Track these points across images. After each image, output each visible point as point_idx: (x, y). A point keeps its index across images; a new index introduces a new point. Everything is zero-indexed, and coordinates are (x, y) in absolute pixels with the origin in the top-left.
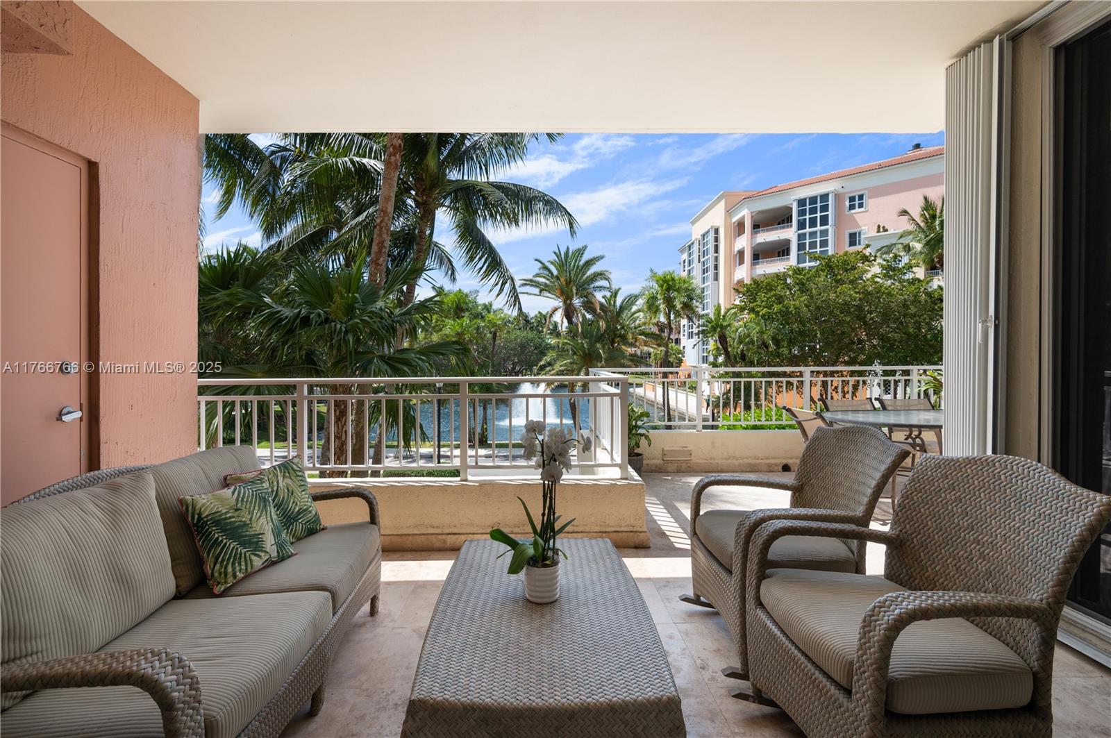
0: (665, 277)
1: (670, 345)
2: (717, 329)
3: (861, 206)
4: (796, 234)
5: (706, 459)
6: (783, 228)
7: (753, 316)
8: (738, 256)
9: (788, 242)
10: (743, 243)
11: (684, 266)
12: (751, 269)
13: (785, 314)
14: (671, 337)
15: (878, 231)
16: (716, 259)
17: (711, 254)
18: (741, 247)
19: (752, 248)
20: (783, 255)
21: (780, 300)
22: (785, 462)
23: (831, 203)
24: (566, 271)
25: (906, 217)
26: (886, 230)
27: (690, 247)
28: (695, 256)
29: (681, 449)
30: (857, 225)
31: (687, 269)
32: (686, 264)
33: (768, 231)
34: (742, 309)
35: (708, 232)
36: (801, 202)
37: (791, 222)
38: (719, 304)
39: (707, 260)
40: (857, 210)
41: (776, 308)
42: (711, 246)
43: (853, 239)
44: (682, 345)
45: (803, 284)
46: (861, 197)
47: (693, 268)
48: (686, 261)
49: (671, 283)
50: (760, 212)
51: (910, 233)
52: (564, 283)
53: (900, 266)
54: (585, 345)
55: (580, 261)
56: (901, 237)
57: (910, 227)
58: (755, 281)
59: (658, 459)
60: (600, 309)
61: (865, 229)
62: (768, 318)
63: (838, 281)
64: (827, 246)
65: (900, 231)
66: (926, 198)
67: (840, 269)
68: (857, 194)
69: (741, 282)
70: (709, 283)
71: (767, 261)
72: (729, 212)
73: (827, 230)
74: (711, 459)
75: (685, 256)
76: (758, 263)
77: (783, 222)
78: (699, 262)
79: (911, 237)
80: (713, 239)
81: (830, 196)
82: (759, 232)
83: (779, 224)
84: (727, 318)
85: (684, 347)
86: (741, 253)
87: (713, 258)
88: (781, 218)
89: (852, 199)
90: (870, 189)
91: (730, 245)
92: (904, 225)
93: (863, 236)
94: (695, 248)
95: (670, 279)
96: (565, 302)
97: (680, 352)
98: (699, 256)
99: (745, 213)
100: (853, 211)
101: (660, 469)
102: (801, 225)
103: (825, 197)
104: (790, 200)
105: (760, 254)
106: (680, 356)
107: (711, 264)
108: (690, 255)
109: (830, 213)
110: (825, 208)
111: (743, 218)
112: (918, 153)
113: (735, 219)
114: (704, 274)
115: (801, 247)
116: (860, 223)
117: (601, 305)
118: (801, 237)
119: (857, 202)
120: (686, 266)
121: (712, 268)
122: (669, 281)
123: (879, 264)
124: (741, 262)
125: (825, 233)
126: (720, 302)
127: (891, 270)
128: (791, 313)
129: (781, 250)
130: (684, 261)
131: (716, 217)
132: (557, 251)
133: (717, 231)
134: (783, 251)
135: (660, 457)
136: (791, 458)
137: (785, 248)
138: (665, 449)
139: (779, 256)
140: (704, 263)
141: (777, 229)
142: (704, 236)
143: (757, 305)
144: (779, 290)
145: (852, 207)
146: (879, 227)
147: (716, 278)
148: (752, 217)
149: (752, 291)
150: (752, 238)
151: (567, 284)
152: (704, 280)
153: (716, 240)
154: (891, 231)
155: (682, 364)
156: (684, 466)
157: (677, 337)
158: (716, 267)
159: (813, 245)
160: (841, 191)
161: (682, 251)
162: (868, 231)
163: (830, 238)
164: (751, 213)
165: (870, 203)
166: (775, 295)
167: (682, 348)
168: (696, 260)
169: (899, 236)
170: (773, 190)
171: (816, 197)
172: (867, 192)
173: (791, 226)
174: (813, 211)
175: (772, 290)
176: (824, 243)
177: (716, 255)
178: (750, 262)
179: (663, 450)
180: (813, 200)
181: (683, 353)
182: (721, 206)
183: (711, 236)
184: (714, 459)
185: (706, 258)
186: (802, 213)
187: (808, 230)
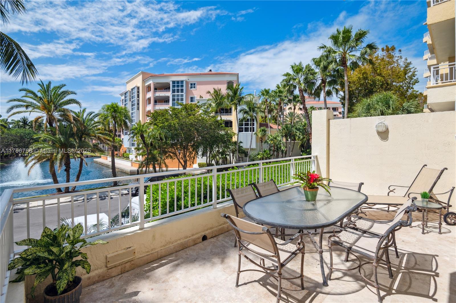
0: (112, 105)
1: (115, 138)
2: (140, 132)
3: (194, 87)
4: (172, 94)
5: (148, 252)
6: (166, 91)
7: (155, 126)
8: (148, 100)
9: (168, 97)
10: (150, 95)
11: (123, 102)
12: (154, 106)
13: (170, 126)
14: (117, 134)
15: (200, 98)
16: (138, 100)
17: (136, 98)
18: (149, 97)
19: (154, 98)
20: (167, 102)
21: (167, 120)
22: (203, 234)
23: (184, 84)
24: (48, 96)
25: (209, 94)
26: (202, 98)
27: (125, 93)
28: (128, 98)
29: (125, 251)
30: (193, 94)
31: (124, 103)
32: (124, 101)
33: (160, 91)
34: (151, 124)
35: (134, 88)
36: (174, 82)
37: (170, 89)
38: (140, 121)
39: (134, 100)
40: (193, 89)
41: (166, 124)
42: (136, 94)
43: (192, 99)
44: (122, 138)
45: (176, 115)
46: (194, 84)
47: (127, 103)
48: (124, 100)
49: (116, 109)
50: (157, 83)
51: (211, 100)
52: (47, 103)
53: (209, 111)
54: (62, 139)
55: (58, 91)
56: (208, 101)
57: (211, 97)
58: (156, 112)
59: (101, 268)
60: (73, 120)
61: (195, 96)
62: (162, 128)
63: (189, 114)
64: (183, 101)
65: (208, 99)
66: (214, 89)
67: (189, 110)
68: (193, 83)
69: (149, 111)
70: (135, 110)
71: (160, 104)
72: (144, 81)
73: (183, 95)
74: (152, 250)
75: (123, 97)
76: (156, 104)
77: (166, 89)
78: (130, 101)
79: (211, 101)
80: (137, 92)
81: (184, 82)
82: (157, 91)
83: (165, 89)
84: (144, 127)
85: (123, 139)
86: (149, 99)
87: (137, 100)
88: (165, 87)
89: (191, 84)
90: (197, 82)
91: (144, 95)
92: (208, 97)
93: (195, 99)
94: (128, 94)
95: (116, 106)
96: (48, 114)
97: (121, 141)
98: (130, 98)
99: (151, 82)
100: (192, 89)
101: (104, 277)
102: (174, 91)
103: (182, 82)
104: (169, 80)
105: (158, 101)
106: (121, 143)
107: (136, 102)
108: (125, 97)
109: (184, 88)
110: (182, 86)
111: (150, 84)
112: (210, 72)
113: (146, 84)
114: (132, 106)
115: (174, 100)
116: (194, 94)
117: (74, 117)
118: (173, 96)
119: (193, 86)
120: (124, 102)
121: (136, 104)
122: (115, 107)
123: (202, 109)
124: (150, 103)
125: (182, 95)
126: (140, 119)
127: (206, 112)
128: (172, 126)
129: (166, 100)
130: (123, 100)
131: (138, 82)
132: (41, 83)
133: (138, 88)
134: (166, 101)
135: (103, 265)
136: (207, 230)
137: (167, 99)
138: (108, 256)
139: (165, 102)
140: (132, 101)
141: (164, 91)
142: (132, 89)
143: (158, 122)
144: (167, 116)
145: (191, 87)
146: (200, 96)
147: (138, 109)
148: (154, 85)
149: (155, 116)
150: (154, 93)
151: (49, 103)
152: (132, 109)
153: (138, 92)
154: (204, 98)
155: (122, 147)
156: (128, 265)
157: (119, 134)
158: (138, 104)
159: (178, 100)
160: (188, 80)
161: (122, 95)
162: (197, 98)
163: (184, 97)
164: (154, 83)
165: (198, 87)
166: (165, 118)
167: (122, 139)
168: (128, 100)
169: (207, 100)
170: (162, 75)
171: (179, 81)
172: (196, 83)
173: (170, 91)
174: (178, 86)
175: (164, 116)
176: (182, 100)
177: (138, 99)
178: (153, 103)
179: (106, 258)
180: (178, 82)
181: (122, 142)
182: (140, 78)
183: (136, 90)
184: (154, 249)
185: (133, 99)
186: (174, 86)
187: (176, 93)
